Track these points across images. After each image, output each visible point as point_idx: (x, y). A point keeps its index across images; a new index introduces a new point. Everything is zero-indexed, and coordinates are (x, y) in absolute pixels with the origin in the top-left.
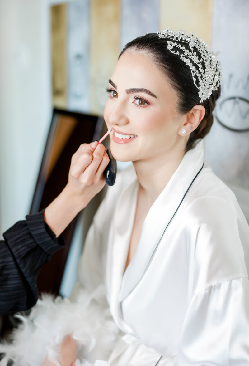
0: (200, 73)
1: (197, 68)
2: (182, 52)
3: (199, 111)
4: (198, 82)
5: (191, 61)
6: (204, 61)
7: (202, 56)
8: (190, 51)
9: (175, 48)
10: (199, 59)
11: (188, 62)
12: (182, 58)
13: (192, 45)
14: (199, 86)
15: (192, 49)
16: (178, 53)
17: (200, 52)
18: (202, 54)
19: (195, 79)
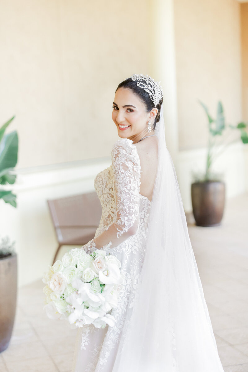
0: (153, 94)
1: (151, 92)
2: (144, 86)
3: (155, 110)
4: (152, 98)
5: (149, 89)
6: (154, 88)
7: (153, 86)
8: (147, 85)
9: (141, 85)
10: (152, 88)
11: (147, 90)
12: (144, 89)
13: (147, 82)
14: (153, 99)
15: (148, 84)
16: (142, 87)
17: (151, 84)
18: (153, 85)
19: (151, 97)
